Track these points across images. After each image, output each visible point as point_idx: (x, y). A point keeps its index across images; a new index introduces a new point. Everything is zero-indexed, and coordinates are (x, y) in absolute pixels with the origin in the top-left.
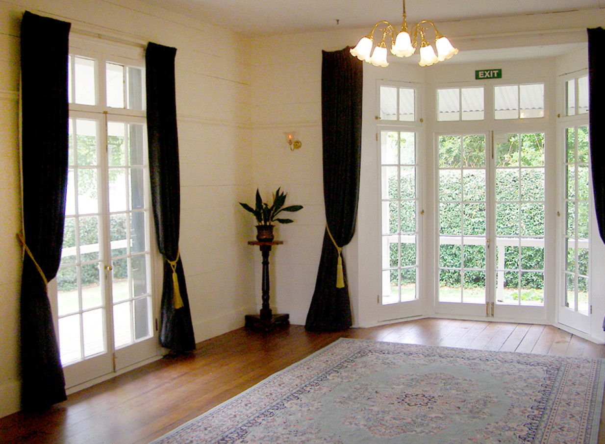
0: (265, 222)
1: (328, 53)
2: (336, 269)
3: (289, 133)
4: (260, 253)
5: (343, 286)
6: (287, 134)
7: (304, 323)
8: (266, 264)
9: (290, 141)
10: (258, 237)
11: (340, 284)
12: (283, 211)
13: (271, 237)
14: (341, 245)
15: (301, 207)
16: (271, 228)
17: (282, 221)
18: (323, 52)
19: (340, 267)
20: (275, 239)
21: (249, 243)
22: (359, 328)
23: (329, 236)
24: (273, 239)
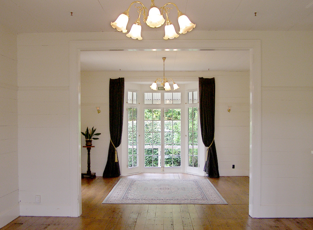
0: (90, 139)
1: (113, 80)
2: (115, 156)
3: (98, 107)
4: (87, 150)
5: (117, 161)
6: (97, 107)
7: (102, 176)
8: (89, 154)
9: (98, 110)
10: (86, 145)
11: (116, 161)
12: (94, 135)
13: (91, 144)
14: (116, 147)
15: (100, 134)
16: (91, 141)
17: (94, 139)
18: (110, 79)
19: (116, 154)
20: (92, 146)
21: (83, 147)
22: (122, 176)
23: (112, 143)
24: (92, 145)
